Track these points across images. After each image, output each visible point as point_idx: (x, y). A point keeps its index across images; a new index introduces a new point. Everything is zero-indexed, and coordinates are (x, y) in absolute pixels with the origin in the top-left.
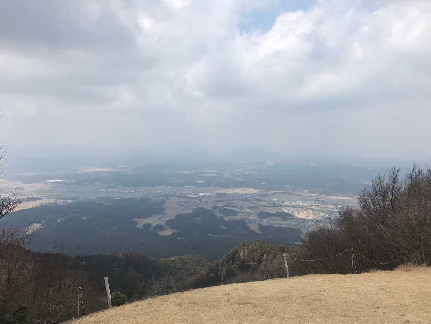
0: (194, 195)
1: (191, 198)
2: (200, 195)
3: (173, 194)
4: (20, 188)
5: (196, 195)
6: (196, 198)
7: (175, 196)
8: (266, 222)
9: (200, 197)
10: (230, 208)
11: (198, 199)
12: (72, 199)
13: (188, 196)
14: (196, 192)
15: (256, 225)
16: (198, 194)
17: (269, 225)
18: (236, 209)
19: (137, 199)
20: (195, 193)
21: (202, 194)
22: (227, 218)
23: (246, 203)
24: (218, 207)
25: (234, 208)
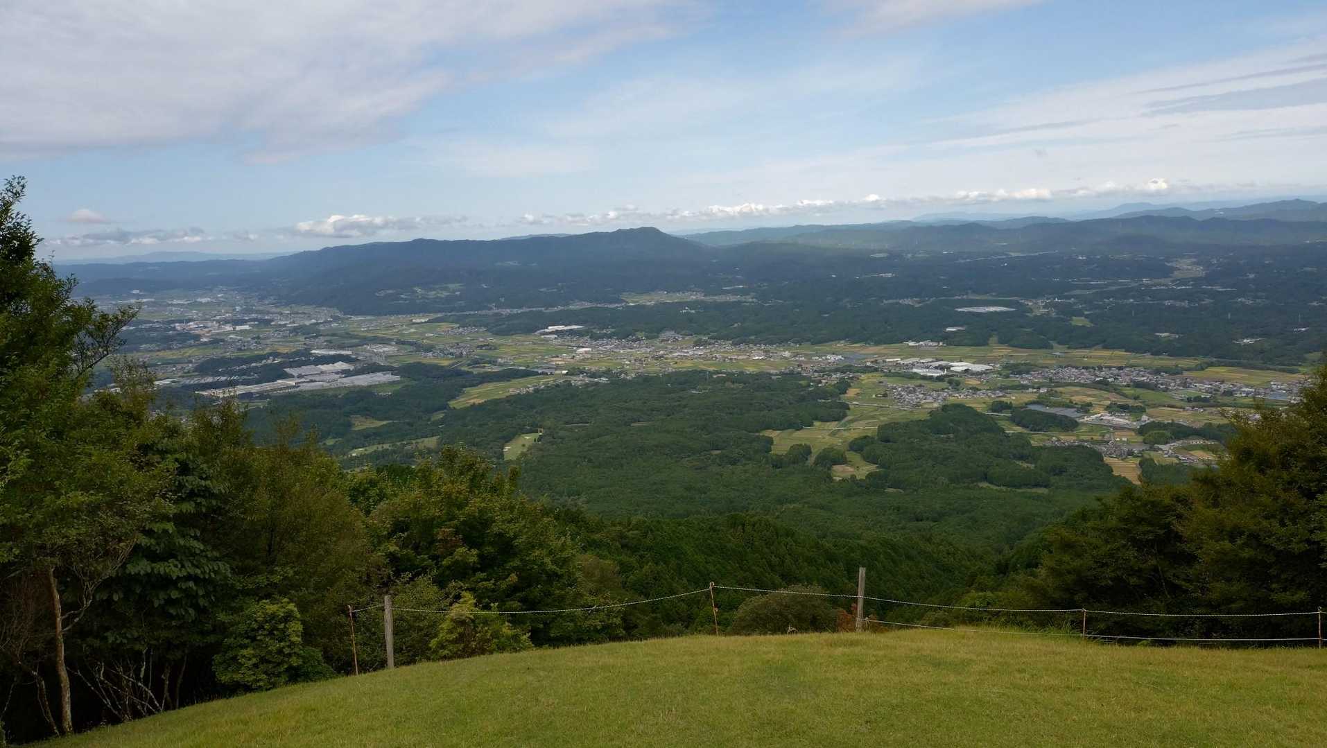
0: (936, 368)
1: (924, 378)
2: (952, 369)
3: (871, 365)
4: (487, 347)
5: (941, 368)
6: (940, 379)
7: (876, 370)
8: (1166, 453)
9: (953, 376)
10: (1048, 410)
11: (947, 379)
12: (607, 373)
13: (915, 370)
14: (942, 360)
15: (1133, 462)
16: (948, 368)
17: (1178, 462)
18: (1070, 413)
19: (773, 377)
20: (937, 364)
21: (959, 367)
22: (1036, 440)
23: (1106, 394)
24: (1008, 406)
25: (1059, 409)
